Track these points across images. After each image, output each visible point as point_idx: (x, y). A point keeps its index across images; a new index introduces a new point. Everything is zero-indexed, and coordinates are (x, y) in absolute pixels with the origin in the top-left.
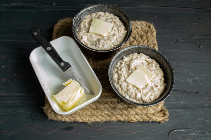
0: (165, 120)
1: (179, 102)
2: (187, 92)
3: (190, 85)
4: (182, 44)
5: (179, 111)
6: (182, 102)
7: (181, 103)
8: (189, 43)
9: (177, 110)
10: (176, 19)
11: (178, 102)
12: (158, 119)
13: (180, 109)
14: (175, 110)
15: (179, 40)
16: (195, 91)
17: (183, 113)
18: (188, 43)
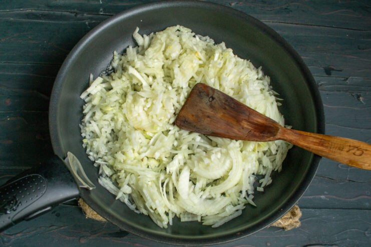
0: (295, 224)
1: (319, 196)
2: (332, 179)
3: (339, 166)
4: (327, 92)
5: (318, 212)
6: (323, 197)
7: (321, 198)
8: (340, 91)
9: (313, 210)
10: (318, 47)
11: (317, 196)
12: (282, 223)
13: (320, 208)
14: (310, 209)
15: (321, 85)
16: (348, 179)
17: (323, 217)
18: (338, 91)
